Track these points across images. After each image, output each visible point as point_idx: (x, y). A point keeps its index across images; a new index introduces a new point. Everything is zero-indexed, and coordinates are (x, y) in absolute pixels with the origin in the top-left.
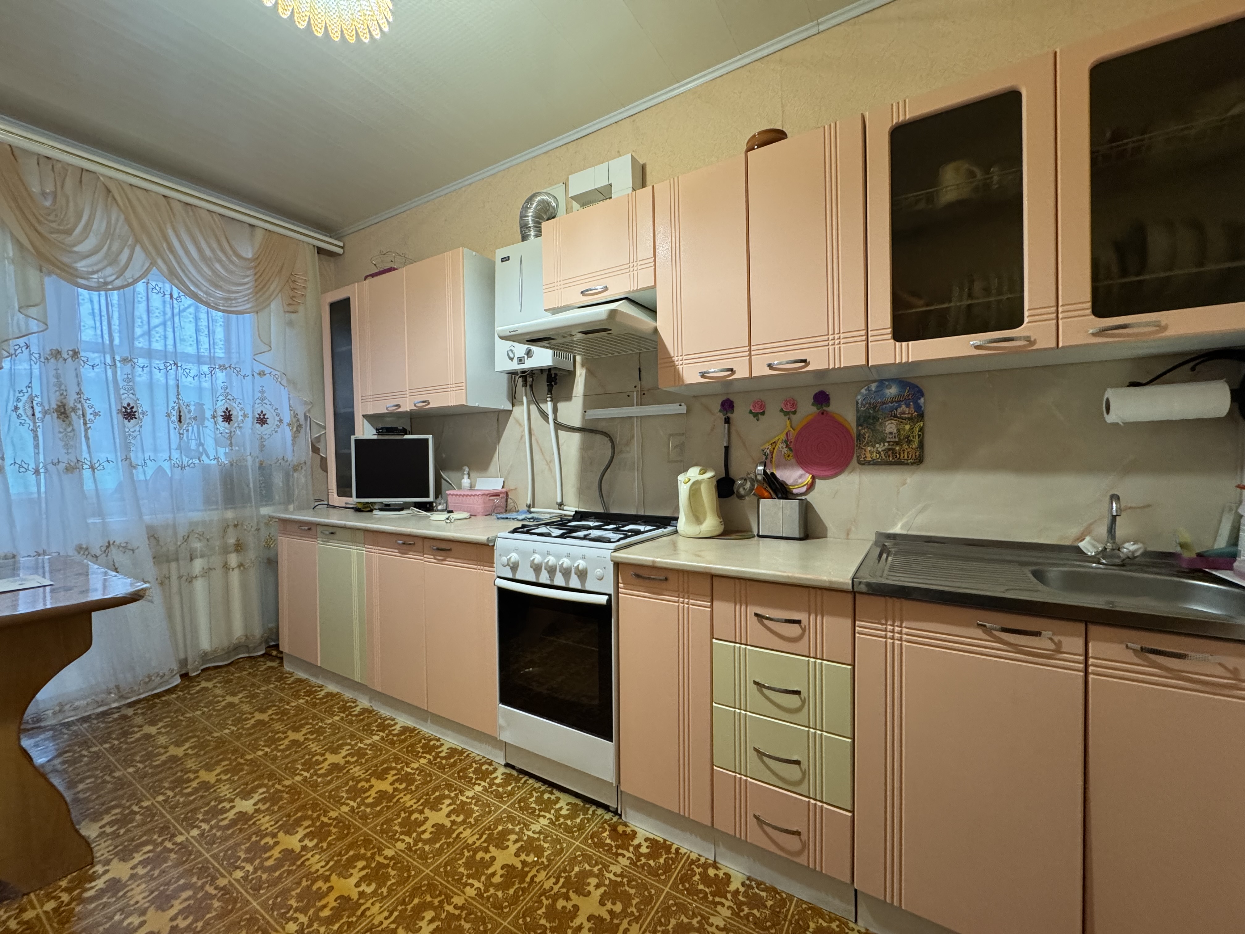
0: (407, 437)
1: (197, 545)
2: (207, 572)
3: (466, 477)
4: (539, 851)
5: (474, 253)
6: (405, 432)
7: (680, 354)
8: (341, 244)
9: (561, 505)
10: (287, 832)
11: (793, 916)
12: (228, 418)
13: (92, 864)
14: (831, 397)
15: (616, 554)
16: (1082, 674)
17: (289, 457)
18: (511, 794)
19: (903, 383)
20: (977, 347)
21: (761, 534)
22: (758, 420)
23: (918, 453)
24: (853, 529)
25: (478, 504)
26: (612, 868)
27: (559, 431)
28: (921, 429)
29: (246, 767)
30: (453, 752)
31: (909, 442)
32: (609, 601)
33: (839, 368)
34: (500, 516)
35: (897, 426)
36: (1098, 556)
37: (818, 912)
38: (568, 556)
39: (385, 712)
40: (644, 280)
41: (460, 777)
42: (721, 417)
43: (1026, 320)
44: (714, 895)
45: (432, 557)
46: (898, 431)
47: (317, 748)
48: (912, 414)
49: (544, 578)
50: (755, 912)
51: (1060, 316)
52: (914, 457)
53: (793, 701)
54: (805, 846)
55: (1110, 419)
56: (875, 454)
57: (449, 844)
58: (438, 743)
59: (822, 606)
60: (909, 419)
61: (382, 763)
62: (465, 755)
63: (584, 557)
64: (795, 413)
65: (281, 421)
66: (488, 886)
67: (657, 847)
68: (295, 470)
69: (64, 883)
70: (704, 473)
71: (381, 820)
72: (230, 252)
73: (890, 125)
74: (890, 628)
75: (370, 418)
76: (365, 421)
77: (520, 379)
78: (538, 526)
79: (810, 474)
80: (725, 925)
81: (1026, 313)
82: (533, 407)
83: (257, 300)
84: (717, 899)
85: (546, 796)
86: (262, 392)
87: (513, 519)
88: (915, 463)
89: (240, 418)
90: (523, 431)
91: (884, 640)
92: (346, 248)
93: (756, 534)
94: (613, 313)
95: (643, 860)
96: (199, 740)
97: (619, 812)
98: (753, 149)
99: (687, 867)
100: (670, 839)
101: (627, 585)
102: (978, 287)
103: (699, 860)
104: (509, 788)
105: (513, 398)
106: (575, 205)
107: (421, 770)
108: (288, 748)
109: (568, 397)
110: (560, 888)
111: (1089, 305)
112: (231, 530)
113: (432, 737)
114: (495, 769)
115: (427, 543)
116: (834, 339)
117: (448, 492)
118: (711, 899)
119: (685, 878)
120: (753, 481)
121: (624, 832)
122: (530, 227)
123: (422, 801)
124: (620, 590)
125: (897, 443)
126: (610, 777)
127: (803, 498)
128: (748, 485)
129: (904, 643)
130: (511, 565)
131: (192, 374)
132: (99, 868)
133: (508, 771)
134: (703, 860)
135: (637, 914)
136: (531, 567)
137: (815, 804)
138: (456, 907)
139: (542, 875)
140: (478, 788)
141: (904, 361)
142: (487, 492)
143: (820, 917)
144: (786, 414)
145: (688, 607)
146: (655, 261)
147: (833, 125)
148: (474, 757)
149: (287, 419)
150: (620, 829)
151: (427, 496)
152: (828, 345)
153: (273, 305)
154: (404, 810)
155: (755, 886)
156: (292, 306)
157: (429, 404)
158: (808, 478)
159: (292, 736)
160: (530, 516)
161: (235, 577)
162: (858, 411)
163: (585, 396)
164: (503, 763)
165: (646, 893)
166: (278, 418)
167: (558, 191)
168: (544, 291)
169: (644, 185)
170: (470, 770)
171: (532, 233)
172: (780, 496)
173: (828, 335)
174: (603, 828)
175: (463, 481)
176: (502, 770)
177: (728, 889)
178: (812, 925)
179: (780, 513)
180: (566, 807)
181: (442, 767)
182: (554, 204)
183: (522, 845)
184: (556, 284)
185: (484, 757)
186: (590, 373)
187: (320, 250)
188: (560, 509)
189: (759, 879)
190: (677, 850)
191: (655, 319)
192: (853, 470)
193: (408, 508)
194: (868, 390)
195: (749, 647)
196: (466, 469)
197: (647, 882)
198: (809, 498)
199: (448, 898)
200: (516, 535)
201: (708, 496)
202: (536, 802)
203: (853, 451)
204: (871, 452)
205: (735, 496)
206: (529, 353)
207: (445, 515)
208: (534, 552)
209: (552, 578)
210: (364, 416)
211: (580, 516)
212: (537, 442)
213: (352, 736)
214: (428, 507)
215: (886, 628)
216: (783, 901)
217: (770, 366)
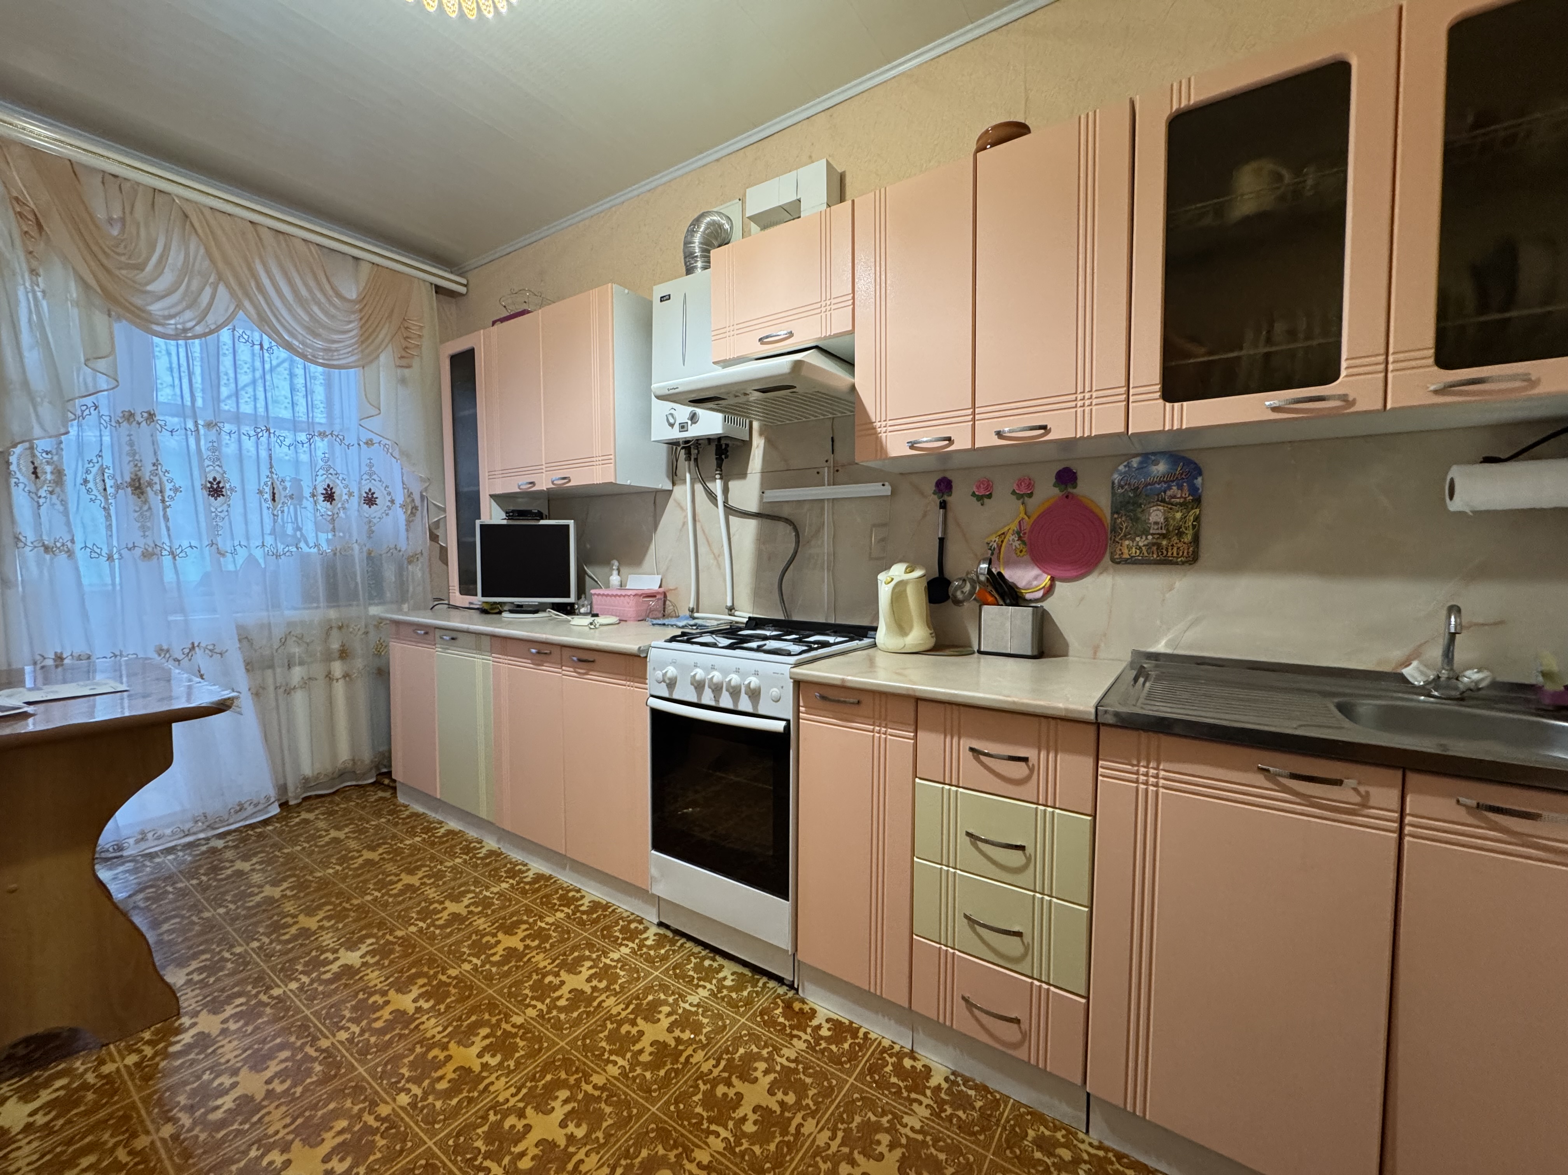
0: (542, 522)
1: (296, 650)
2: (307, 683)
3: (615, 572)
4: (697, 1028)
5: (626, 291)
6: (541, 516)
7: (883, 418)
8: (464, 281)
9: (731, 610)
10: (399, 991)
11: (1008, 1121)
12: (329, 497)
13: (178, 1015)
14: (1079, 475)
15: (796, 670)
16: (1395, 835)
17: (403, 545)
18: (664, 958)
19: (1175, 458)
20: (1275, 409)
21: (982, 650)
22: (982, 505)
23: (1191, 549)
24: (1102, 645)
25: (629, 607)
26: (785, 1051)
27: (730, 517)
28: (1197, 519)
29: (352, 914)
30: (596, 906)
31: (1180, 534)
32: (787, 728)
33: (1089, 437)
34: (655, 622)
35: (1164, 513)
36: (1428, 687)
37: (1039, 1118)
38: (737, 671)
39: (516, 855)
40: (839, 324)
41: (604, 937)
42: (936, 500)
43: (1343, 373)
44: (909, 1090)
45: (571, 669)
46: (1166, 519)
47: (435, 895)
48: (1185, 498)
49: (708, 698)
50: (960, 1113)
51: (1391, 367)
52: (1185, 554)
53: (1015, 858)
54: (1025, 1036)
55: (1455, 505)
56: (1134, 550)
57: (588, 1014)
58: (578, 895)
59: (1056, 741)
60: (1181, 504)
61: (512, 915)
62: (610, 910)
63: (756, 674)
64: (1030, 495)
65: (392, 501)
66: (634, 1064)
67: (840, 1029)
68: (410, 562)
69: (147, 1035)
70: (911, 572)
71: (508, 981)
72: (331, 292)
73: (1168, 113)
74: (1143, 770)
75: (499, 499)
76: (494, 504)
77: (683, 451)
78: (701, 634)
79: (1048, 574)
80: (922, 1127)
81: (1344, 364)
82: (699, 487)
83: (362, 351)
84: (913, 1096)
85: (707, 963)
86: (371, 466)
87: (672, 626)
88: (1186, 562)
89: (345, 497)
90: (686, 516)
91: (1135, 785)
92: (471, 286)
93: (976, 649)
94: (798, 364)
95: (824, 1045)
96: (298, 880)
97: (796, 986)
98: (985, 148)
99: (876, 1055)
100: (857, 1022)
101: (810, 710)
102: (1280, 328)
103: (893, 1048)
104: (663, 951)
105: (674, 475)
106: (754, 228)
107: (557, 925)
108: (402, 892)
109: (743, 474)
110: (721, 1071)
111: (1432, 352)
112: (335, 633)
113: (571, 887)
114: (646, 929)
115: (566, 653)
116: (1083, 399)
117: (593, 591)
118: (905, 1094)
119: (873, 1069)
120: (973, 582)
121: (801, 1009)
122: (696, 257)
123: (557, 962)
124: (801, 714)
125: (1164, 536)
126: (785, 944)
127: (1039, 605)
128: (968, 587)
129: (1161, 790)
130: (668, 681)
131: (287, 442)
132: (186, 1021)
133: (662, 931)
134: (897, 1048)
135: (813, 1108)
136: (692, 684)
137: (1040, 987)
138: (595, 1087)
139: (699, 1056)
140: (625, 950)
141: (1175, 428)
142: (640, 592)
143: (1042, 1124)
144: (1020, 497)
145: (886, 739)
146: (853, 298)
147: (1091, 114)
148: (621, 913)
149: (400, 499)
150: (797, 1006)
151: (568, 595)
152: (1076, 407)
153: (383, 358)
154: (537, 971)
155: (961, 1082)
156: (405, 358)
157: (570, 481)
158: (1046, 580)
159: (407, 879)
160: (692, 622)
161: (339, 688)
162: (1114, 494)
163: (763, 472)
164: (656, 921)
165: (825, 1083)
166: (389, 498)
167: (733, 210)
168: (713, 338)
169: (842, 199)
170: (616, 928)
171: (699, 264)
172: (1008, 601)
173: (1076, 393)
174: (776, 1004)
175: (611, 578)
176: (654, 930)
177: (928, 1085)
178: (1031, 1133)
179: (1008, 624)
180: (730, 977)
181: (582, 923)
182: (727, 226)
183: (676, 1019)
184: (728, 329)
185: (633, 914)
186: (770, 443)
187: (438, 289)
188: (730, 615)
189: (967, 1074)
190: (866, 1034)
191: (852, 373)
192: (1105, 570)
193: (544, 611)
194: (1128, 466)
195: (961, 790)
196: (616, 563)
197: (828, 1070)
198: (1046, 605)
199: (587, 1077)
200: (674, 645)
201: (915, 600)
202: (695, 969)
203: (1106, 545)
204: (1129, 548)
205: (950, 601)
206: (693, 418)
207: (589, 619)
208: (696, 666)
209: (717, 698)
210: (491, 496)
211: (754, 623)
212: (703, 531)
213: (476, 882)
214: (568, 610)
215: (1138, 770)
216: (996, 1102)
217: (999, 434)
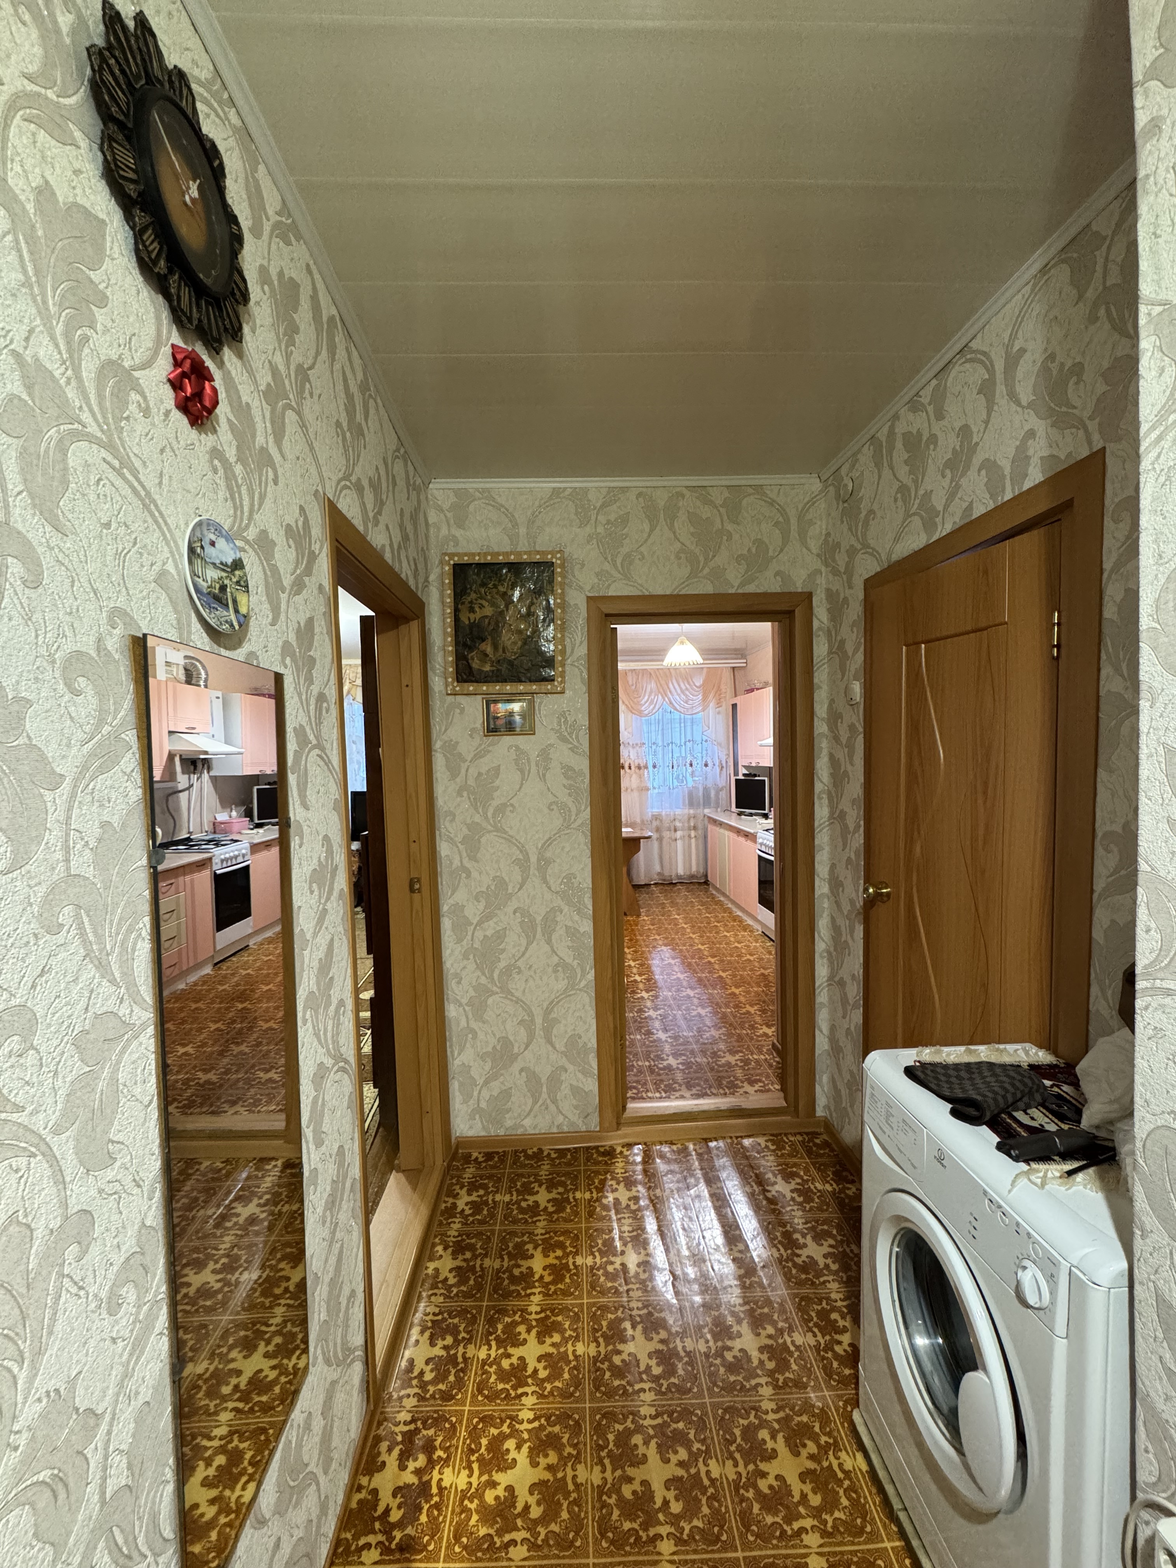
0: (756, 778)
1: (679, 824)
2: (683, 838)
6: (755, 775)
8: (745, 661)
12: (691, 765)
17: (717, 784)
68: (719, 791)
75: (744, 766)
76: (744, 769)
83: (705, 704)
86: (706, 750)
89: (696, 765)
92: (748, 662)
112: (692, 819)
131: (678, 746)
133: (762, 933)
149: (717, 763)
151: (765, 810)
153: (711, 705)
156: (719, 704)
157: (759, 764)
161: (692, 842)
176: (760, 932)
185: (756, 927)
187: (734, 668)
210: (742, 766)
